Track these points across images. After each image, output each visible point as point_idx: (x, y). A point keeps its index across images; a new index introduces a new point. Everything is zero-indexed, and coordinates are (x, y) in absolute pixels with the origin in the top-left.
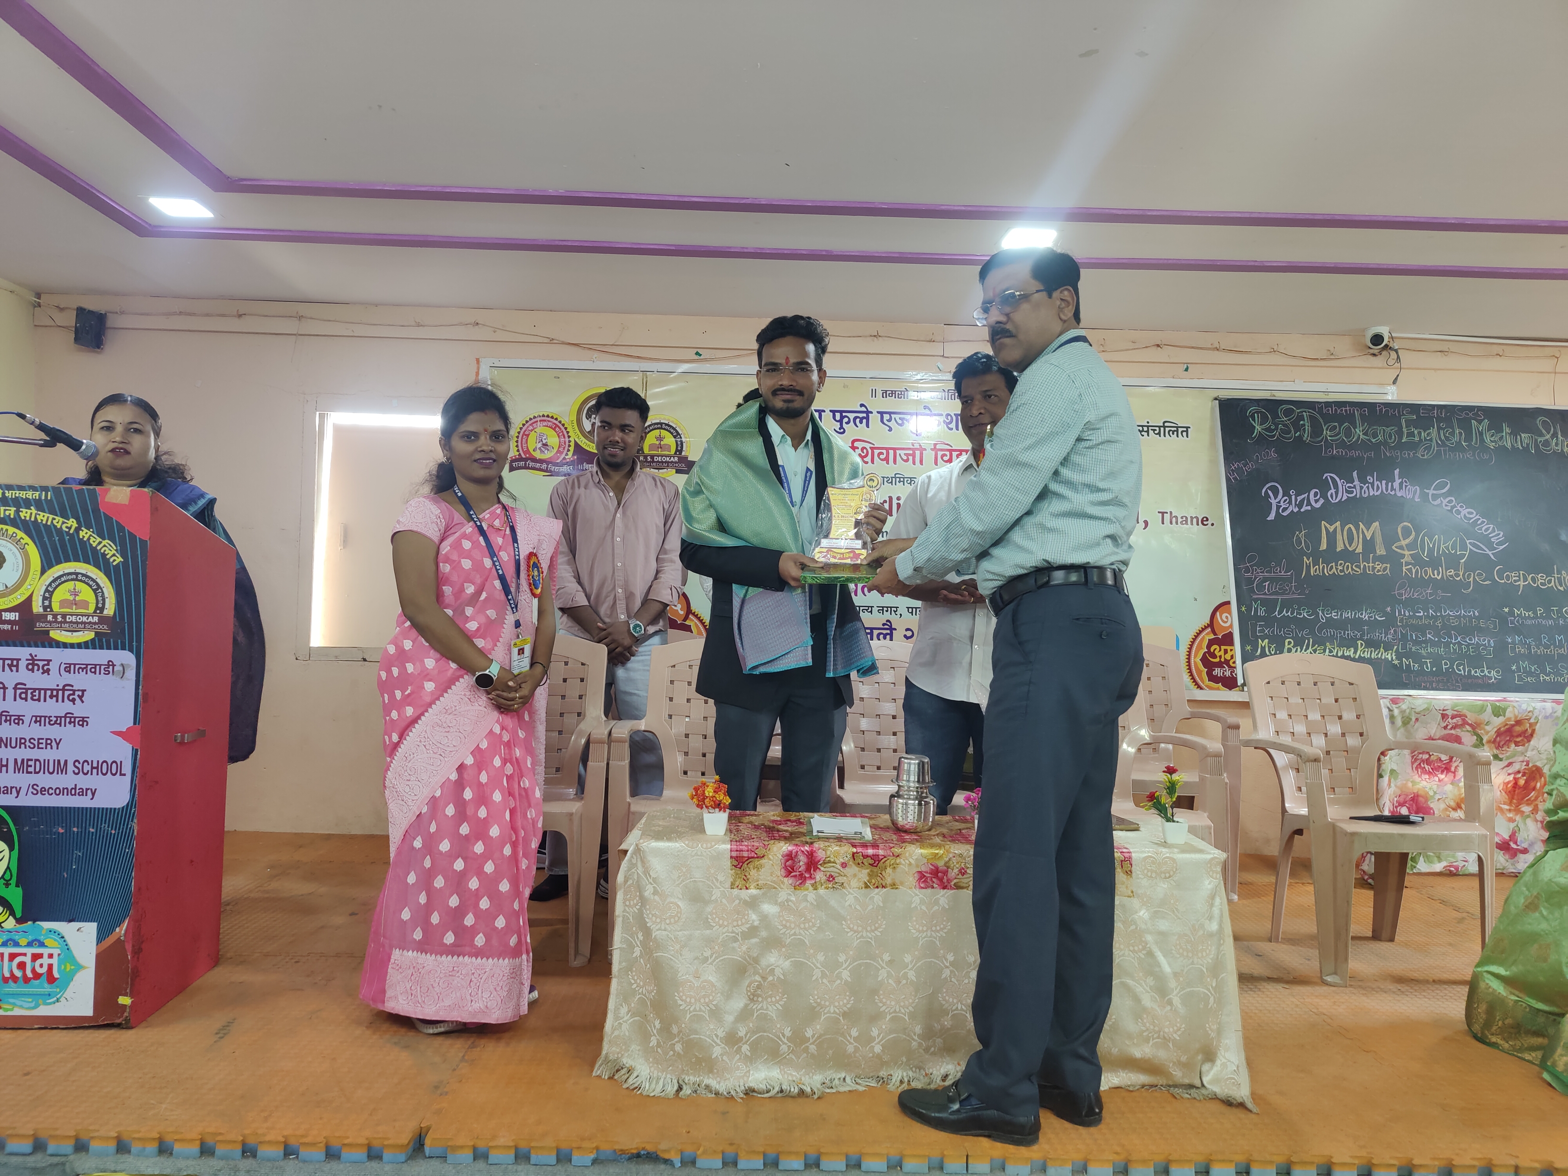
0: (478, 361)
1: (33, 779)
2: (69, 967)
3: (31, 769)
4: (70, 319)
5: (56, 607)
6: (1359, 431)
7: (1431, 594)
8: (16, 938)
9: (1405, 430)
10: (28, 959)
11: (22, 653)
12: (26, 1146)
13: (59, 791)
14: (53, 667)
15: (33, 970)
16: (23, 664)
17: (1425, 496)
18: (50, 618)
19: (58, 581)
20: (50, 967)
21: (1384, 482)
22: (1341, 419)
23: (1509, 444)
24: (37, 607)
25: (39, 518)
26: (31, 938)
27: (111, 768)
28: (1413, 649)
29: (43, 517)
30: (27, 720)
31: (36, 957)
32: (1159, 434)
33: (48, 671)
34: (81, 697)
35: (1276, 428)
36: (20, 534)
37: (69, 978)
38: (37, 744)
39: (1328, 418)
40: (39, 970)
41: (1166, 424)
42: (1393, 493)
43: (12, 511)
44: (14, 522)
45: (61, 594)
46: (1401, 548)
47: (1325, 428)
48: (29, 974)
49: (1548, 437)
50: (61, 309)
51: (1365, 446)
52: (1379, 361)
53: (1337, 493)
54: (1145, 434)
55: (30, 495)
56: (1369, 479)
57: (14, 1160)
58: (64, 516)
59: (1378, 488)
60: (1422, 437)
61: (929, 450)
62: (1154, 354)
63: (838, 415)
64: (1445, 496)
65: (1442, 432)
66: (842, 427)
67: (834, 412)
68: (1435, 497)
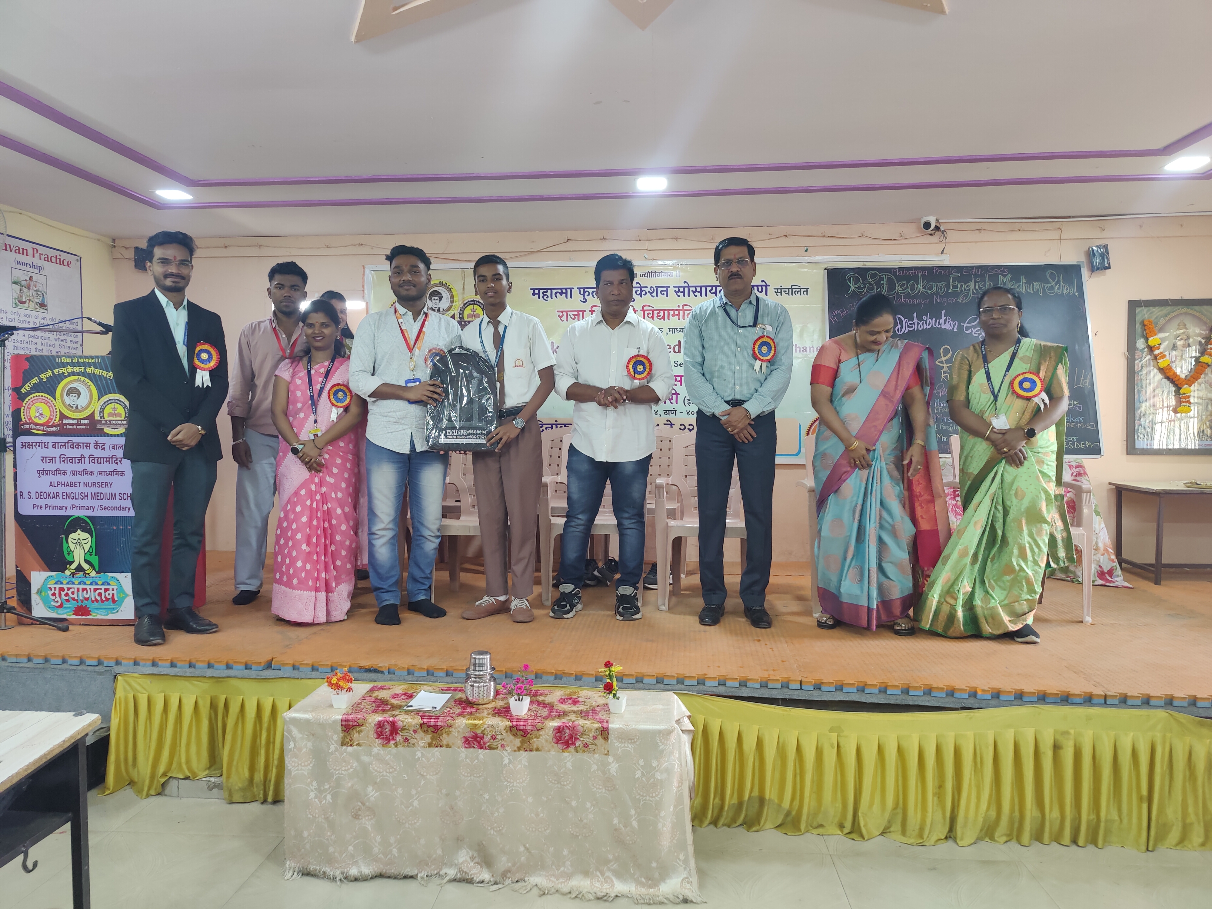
0: (364, 266)
1: (100, 502)
2: (122, 595)
3: (99, 498)
4: (131, 254)
5: (106, 417)
6: (920, 287)
8: (96, 581)
9: (951, 284)
10: (102, 591)
11: (91, 440)
12: (95, 663)
13: (113, 509)
14: (106, 446)
15: (105, 597)
16: (92, 445)
17: (960, 328)
18: (103, 422)
19: (106, 403)
20: (113, 595)
21: (934, 319)
22: (908, 279)
23: (1024, 290)
24: (97, 417)
25: (96, 372)
26: (103, 581)
28: (944, 428)
29: (98, 372)
30: (95, 473)
31: (106, 590)
32: (788, 293)
33: (104, 449)
34: (120, 461)
35: (864, 287)
36: (87, 380)
37: (122, 600)
38: (101, 485)
39: (900, 278)
40: (108, 597)
41: (793, 287)
42: (939, 326)
43: (82, 369)
44: (84, 374)
45: (108, 410)
46: (942, 362)
47: (897, 285)
48: (104, 599)
49: (1053, 283)
50: (126, 248)
51: (924, 296)
52: (935, 239)
53: (902, 328)
54: (779, 294)
55: (90, 360)
56: (924, 318)
57: (90, 668)
58: (107, 370)
59: (929, 323)
60: (963, 289)
61: (639, 311)
62: (783, 242)
63: (582, 291)
64: (974, 327)
65: (977, 284)
66: (584, 298)
67: (579, 289)
68: (968, 328)
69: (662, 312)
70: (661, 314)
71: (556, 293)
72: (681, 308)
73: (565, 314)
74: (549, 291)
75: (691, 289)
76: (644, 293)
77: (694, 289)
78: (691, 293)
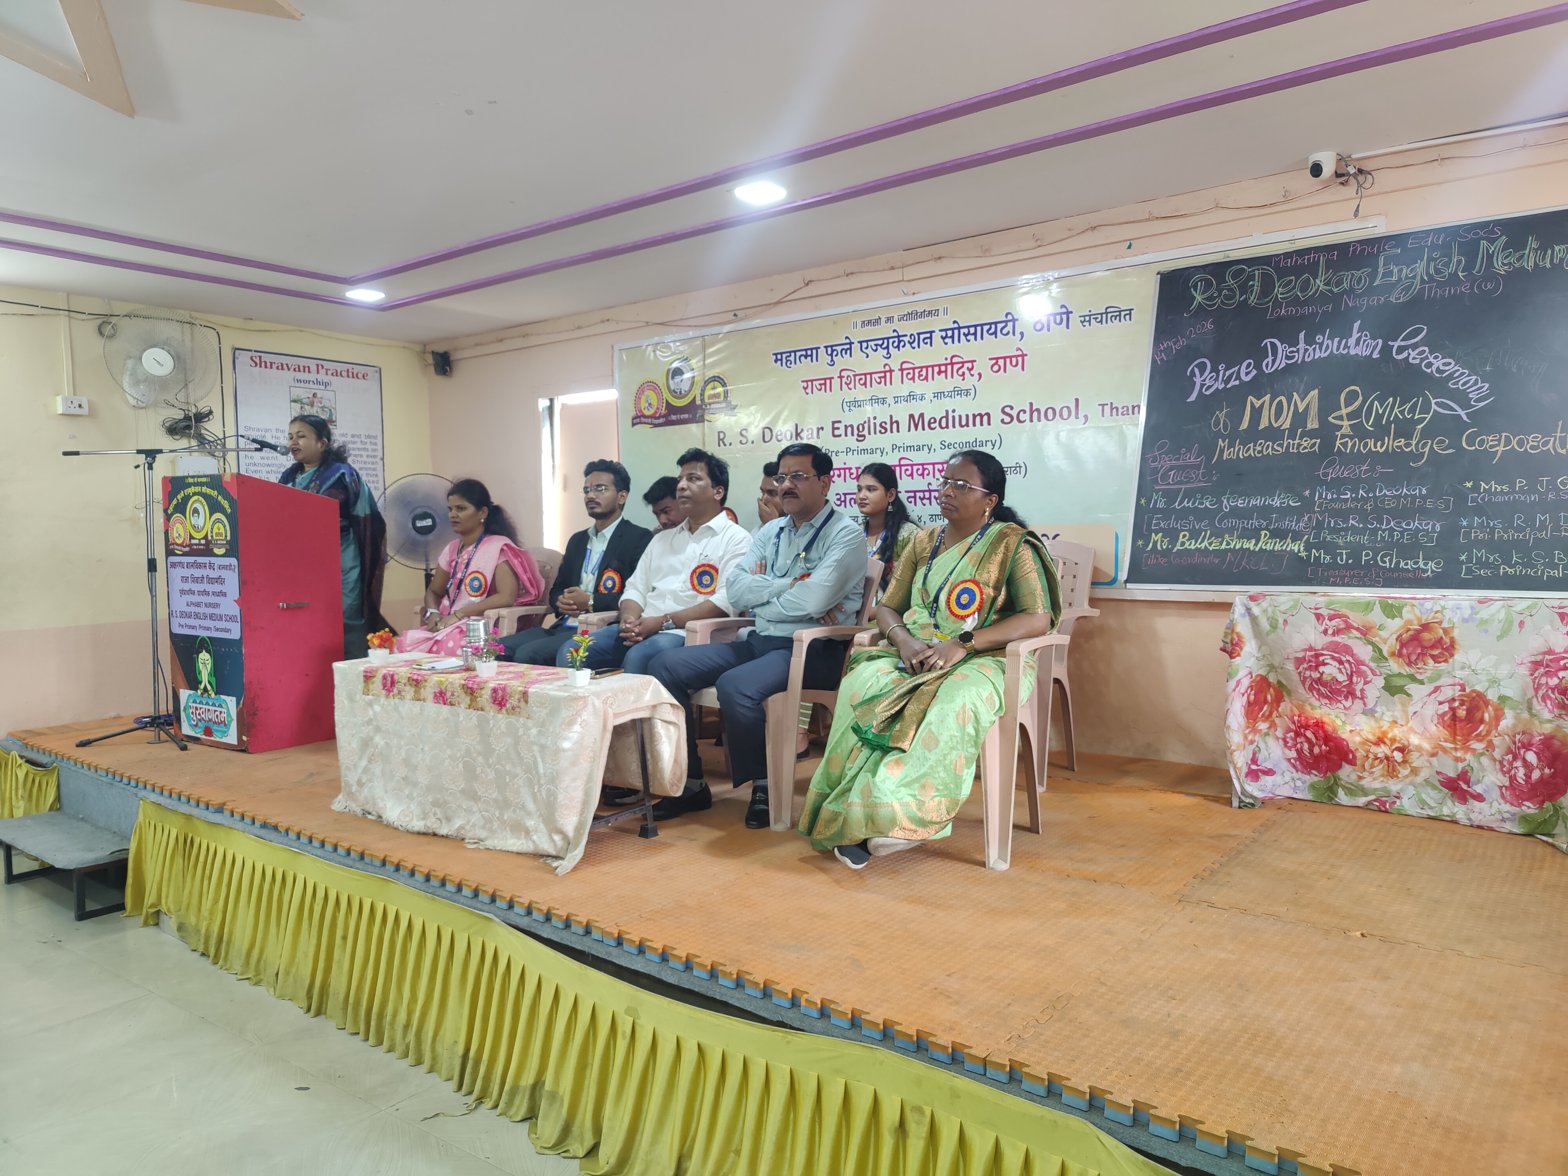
0: (612, 347)
1: (215, 623)
2: (230, 719)
3: (214, 619)
5: (214, 537)
6: (1319, 282)
7: (1366, 471)
8: (215, 702)
9: (1381, 270)
10: (218, 713)
11: (208, 560)
13: (222, 630)
14: (215, 567)
15: (221, 720)
16: (208, 566)
17: (1386, 350)
18: (213, 542)
19: (214, 523)
20: (224, 718)
21: (1337, 340)
22: (1298, 271)
23: (1531, 263)
24: (209, 537)
25: (207, 492)
26: (218, 703)
27: (232, 619)
28: (1328, 539)
29: (209, 491)
30: (211, 594)
31: (221, 713)
32: (1101, 322)
34: (224, 582)
35: (1220, 295)
36: (203, 500)
37: (230, 724)
38: (215, 606)
39: (1283, 272)
41: (1109, 310)
42: (1345, 352)
43: (200, 489)
44: (201, 494)
45: (215, 529)
46: (1340, 418)
47: (1277, 285)
48: (219, 722)
51: (1324, 298)
52: (1347, 191)
53: (1274, 361)
54: (1087, 324)
55: (203, 480)
56: (1319, 338)
58: (214, 490)
59: (1327, 348)
60: (1403, 276)
61: (897, 370)
62: (1091, 238)
63: (829, 350)
64: (1414, 347)
65: (1432, 264)
66: (832, 360)
67: (826, 347)
68: (1401, 350)
69: (924, 370)
70: (924, 372)
71: (800, 356)
72: (949, 361)
73: (810, 383)
74: (793, 354)
75: (962, 331)
76: (902, 344)
77: (966, 331)
78: (962, 337)
